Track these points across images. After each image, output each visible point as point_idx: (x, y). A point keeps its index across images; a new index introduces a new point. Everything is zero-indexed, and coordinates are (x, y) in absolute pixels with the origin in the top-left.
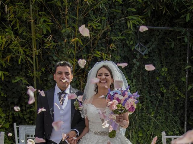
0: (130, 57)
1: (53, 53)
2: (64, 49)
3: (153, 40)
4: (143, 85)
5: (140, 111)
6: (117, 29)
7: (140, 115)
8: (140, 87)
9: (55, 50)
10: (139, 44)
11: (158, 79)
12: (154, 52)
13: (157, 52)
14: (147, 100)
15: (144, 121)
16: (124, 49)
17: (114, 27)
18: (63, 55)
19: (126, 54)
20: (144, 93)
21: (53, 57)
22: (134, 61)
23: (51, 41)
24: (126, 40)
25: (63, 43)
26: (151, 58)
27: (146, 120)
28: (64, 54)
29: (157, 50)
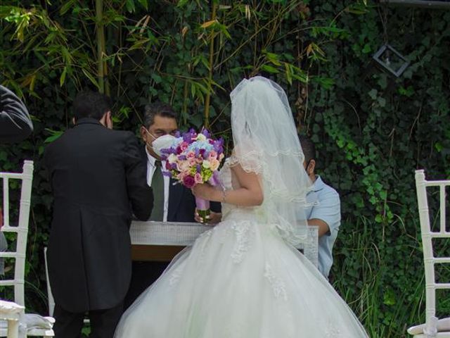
0: (362, 93)
1: (151, 65)
2: (180, 55)
3: (426, 42)
4: (399, 166)
5: (389, 241)
6: (326, 11)
7: (388, 252)
8: (390, 173)
9: (156, 59)
10: (388, 49)
11: (439, 150)
12: (430, 76)
13: (436, 77)
14: (408, 208)
15: (400, 269)
16: (345, 70)
17: (317, 7)
18: (177, 71)
19: (351, 84)
20: (400, 192)
21: (150, 77)
22: (373, 94)
23: (145, 31)
24: (350, 43)
25: (178, 38)
26: (420, 92)
27: (405, 264)
28: (179, 67)
29: (438, 71)
